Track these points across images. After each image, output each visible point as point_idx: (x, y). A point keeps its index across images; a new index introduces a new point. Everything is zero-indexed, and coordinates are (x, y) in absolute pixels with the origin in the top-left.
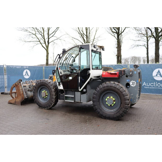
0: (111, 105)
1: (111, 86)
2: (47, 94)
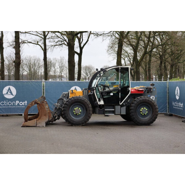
0: (144, 114)
1: (145, 100)
2: (81, 111)
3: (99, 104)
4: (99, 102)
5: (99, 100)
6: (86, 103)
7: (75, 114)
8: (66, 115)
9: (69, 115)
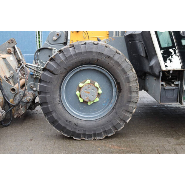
2: (100, 91)
3: (164, 68)
4: (165, 60)
5: (167, 55)
6: (119, 65)
7: (81, 100)
8: (49, 106)
9: (60, 107)
